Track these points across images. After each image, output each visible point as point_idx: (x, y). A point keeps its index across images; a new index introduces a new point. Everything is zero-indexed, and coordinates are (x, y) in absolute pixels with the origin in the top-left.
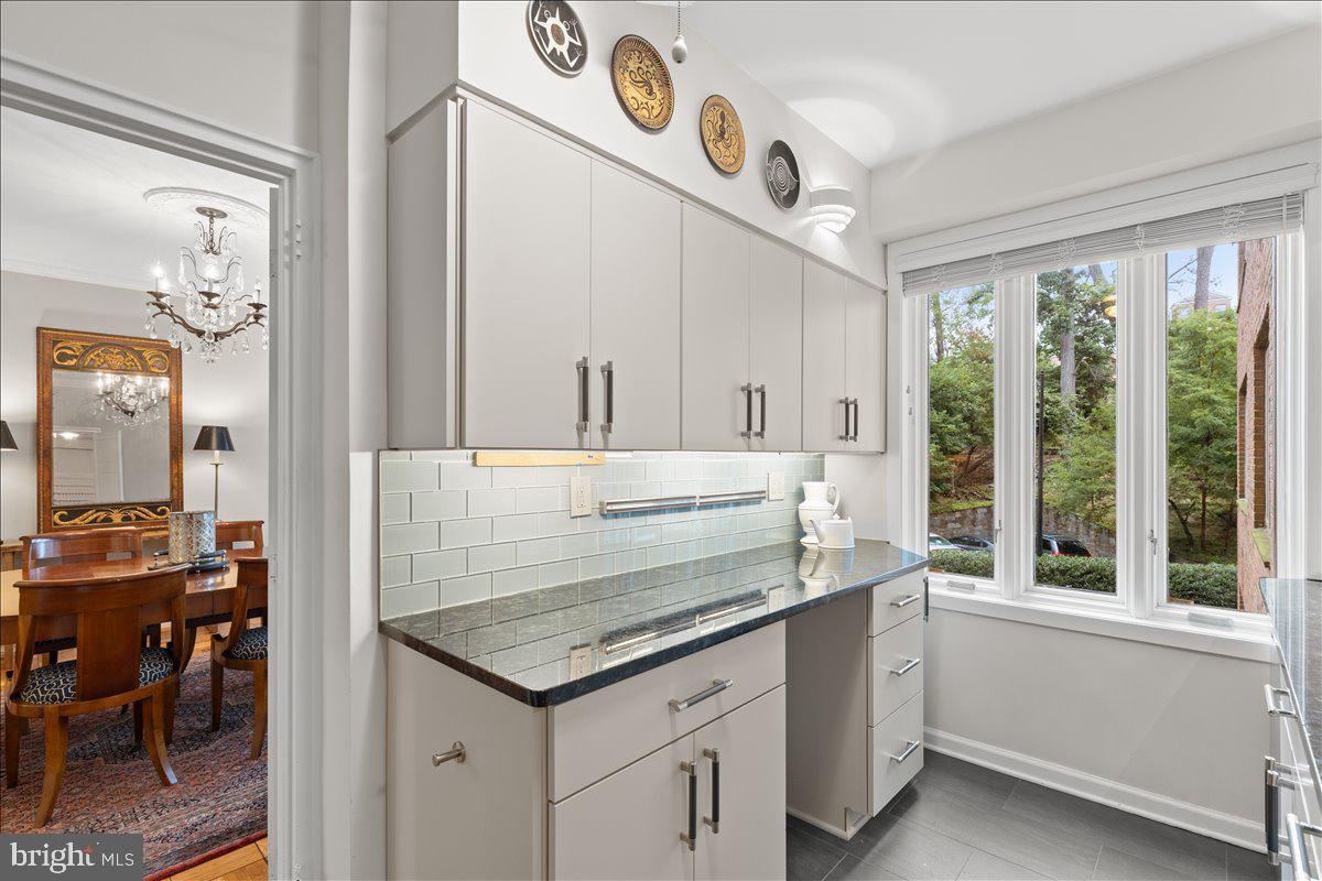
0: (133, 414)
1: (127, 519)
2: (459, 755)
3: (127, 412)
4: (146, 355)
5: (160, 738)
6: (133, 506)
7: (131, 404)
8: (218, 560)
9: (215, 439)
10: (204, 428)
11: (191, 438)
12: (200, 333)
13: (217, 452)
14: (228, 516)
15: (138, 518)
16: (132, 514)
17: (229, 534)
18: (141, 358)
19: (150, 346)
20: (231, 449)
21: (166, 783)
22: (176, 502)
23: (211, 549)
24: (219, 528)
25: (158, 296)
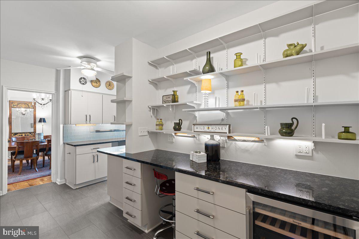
0: (24, 114)
1: (25, 135)
2: (70, 154)
3: (23, 114)
4: (29, 105)
5: (35, 165)
6: (27, 133)
7: (24, 113)
8: (44, 141)
9: (42, 120)
10: (40, 118)
11: (38, 120)
12: (41, 104)
13: (43, 123)
14: (45, 134)
15: (28, 135)
16: (26, 134)
17: (45, 137)
18: (28, 105)
19: (30, 103)
20: (46, 122)
21: (37, 171)
22: (35, 132)
23: (43, 139)
24: (44, 136)
25: (34, 99)
